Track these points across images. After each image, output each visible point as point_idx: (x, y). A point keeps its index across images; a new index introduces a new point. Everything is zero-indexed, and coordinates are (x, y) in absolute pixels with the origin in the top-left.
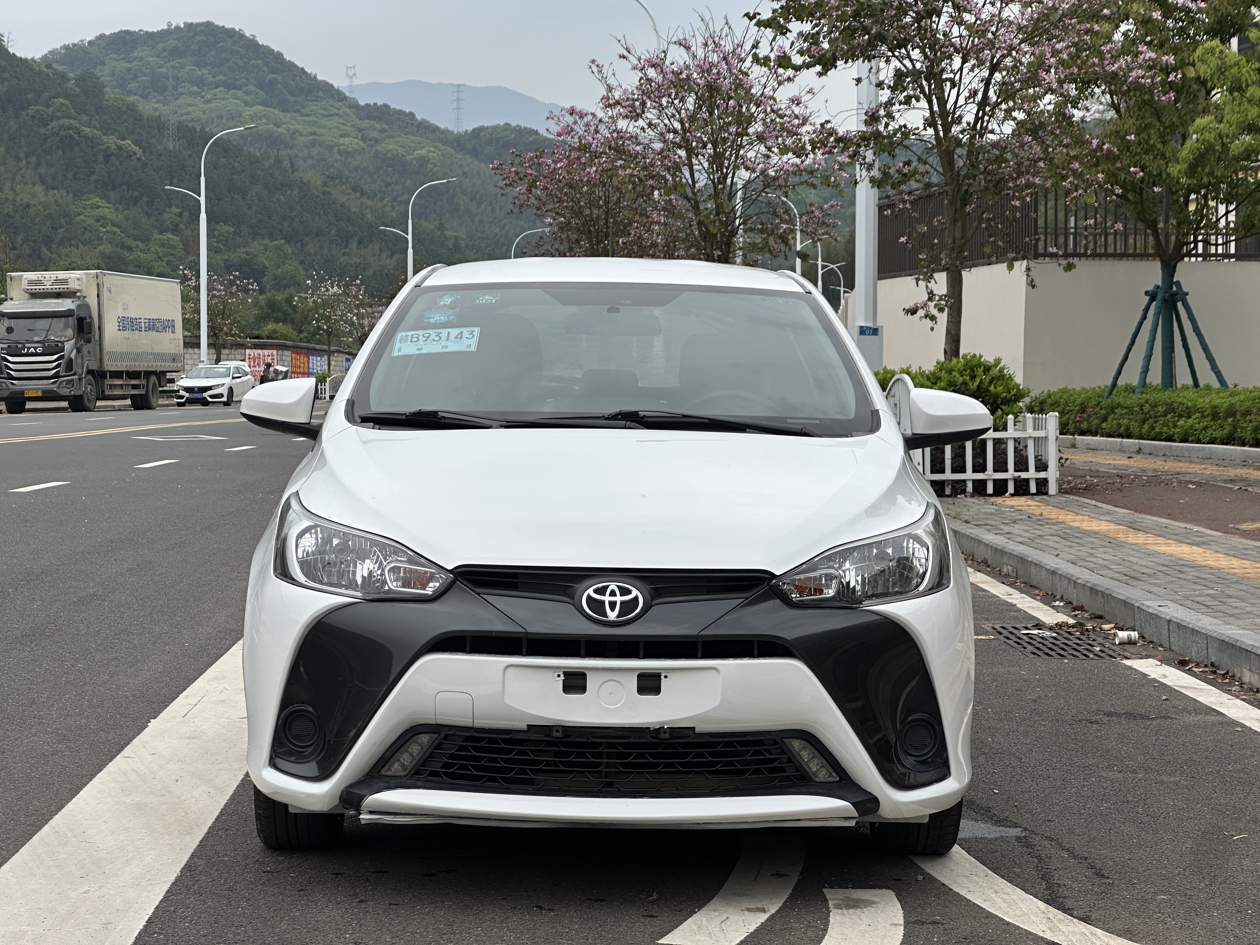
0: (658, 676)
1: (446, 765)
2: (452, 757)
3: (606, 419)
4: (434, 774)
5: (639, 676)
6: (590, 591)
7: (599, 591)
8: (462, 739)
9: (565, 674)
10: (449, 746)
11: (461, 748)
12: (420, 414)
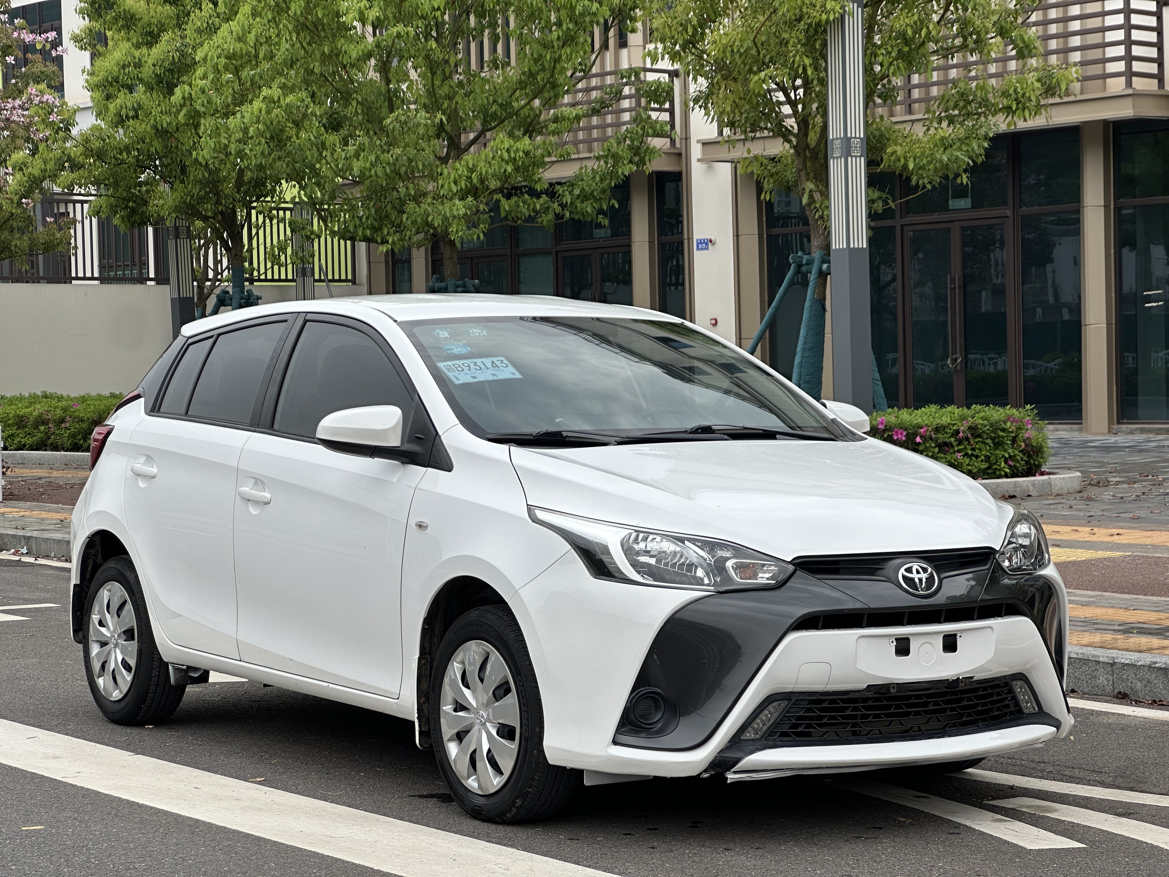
0: (955, 635)
1: (794, 726)
2: (800, 718)
3: (690, 433)
4: (784, 734)
5: (945, 636)
6: (902, 571)
7: (909, 570)
8: (807, 702)
9: (896, 639)
10: (796, 710)
11: (808, 710)
12: (548, 434)
